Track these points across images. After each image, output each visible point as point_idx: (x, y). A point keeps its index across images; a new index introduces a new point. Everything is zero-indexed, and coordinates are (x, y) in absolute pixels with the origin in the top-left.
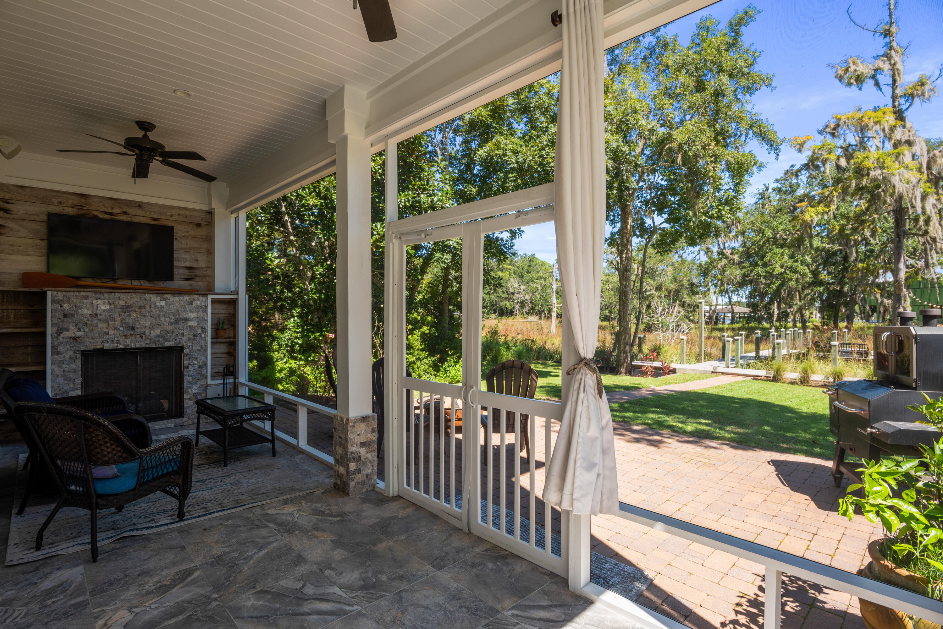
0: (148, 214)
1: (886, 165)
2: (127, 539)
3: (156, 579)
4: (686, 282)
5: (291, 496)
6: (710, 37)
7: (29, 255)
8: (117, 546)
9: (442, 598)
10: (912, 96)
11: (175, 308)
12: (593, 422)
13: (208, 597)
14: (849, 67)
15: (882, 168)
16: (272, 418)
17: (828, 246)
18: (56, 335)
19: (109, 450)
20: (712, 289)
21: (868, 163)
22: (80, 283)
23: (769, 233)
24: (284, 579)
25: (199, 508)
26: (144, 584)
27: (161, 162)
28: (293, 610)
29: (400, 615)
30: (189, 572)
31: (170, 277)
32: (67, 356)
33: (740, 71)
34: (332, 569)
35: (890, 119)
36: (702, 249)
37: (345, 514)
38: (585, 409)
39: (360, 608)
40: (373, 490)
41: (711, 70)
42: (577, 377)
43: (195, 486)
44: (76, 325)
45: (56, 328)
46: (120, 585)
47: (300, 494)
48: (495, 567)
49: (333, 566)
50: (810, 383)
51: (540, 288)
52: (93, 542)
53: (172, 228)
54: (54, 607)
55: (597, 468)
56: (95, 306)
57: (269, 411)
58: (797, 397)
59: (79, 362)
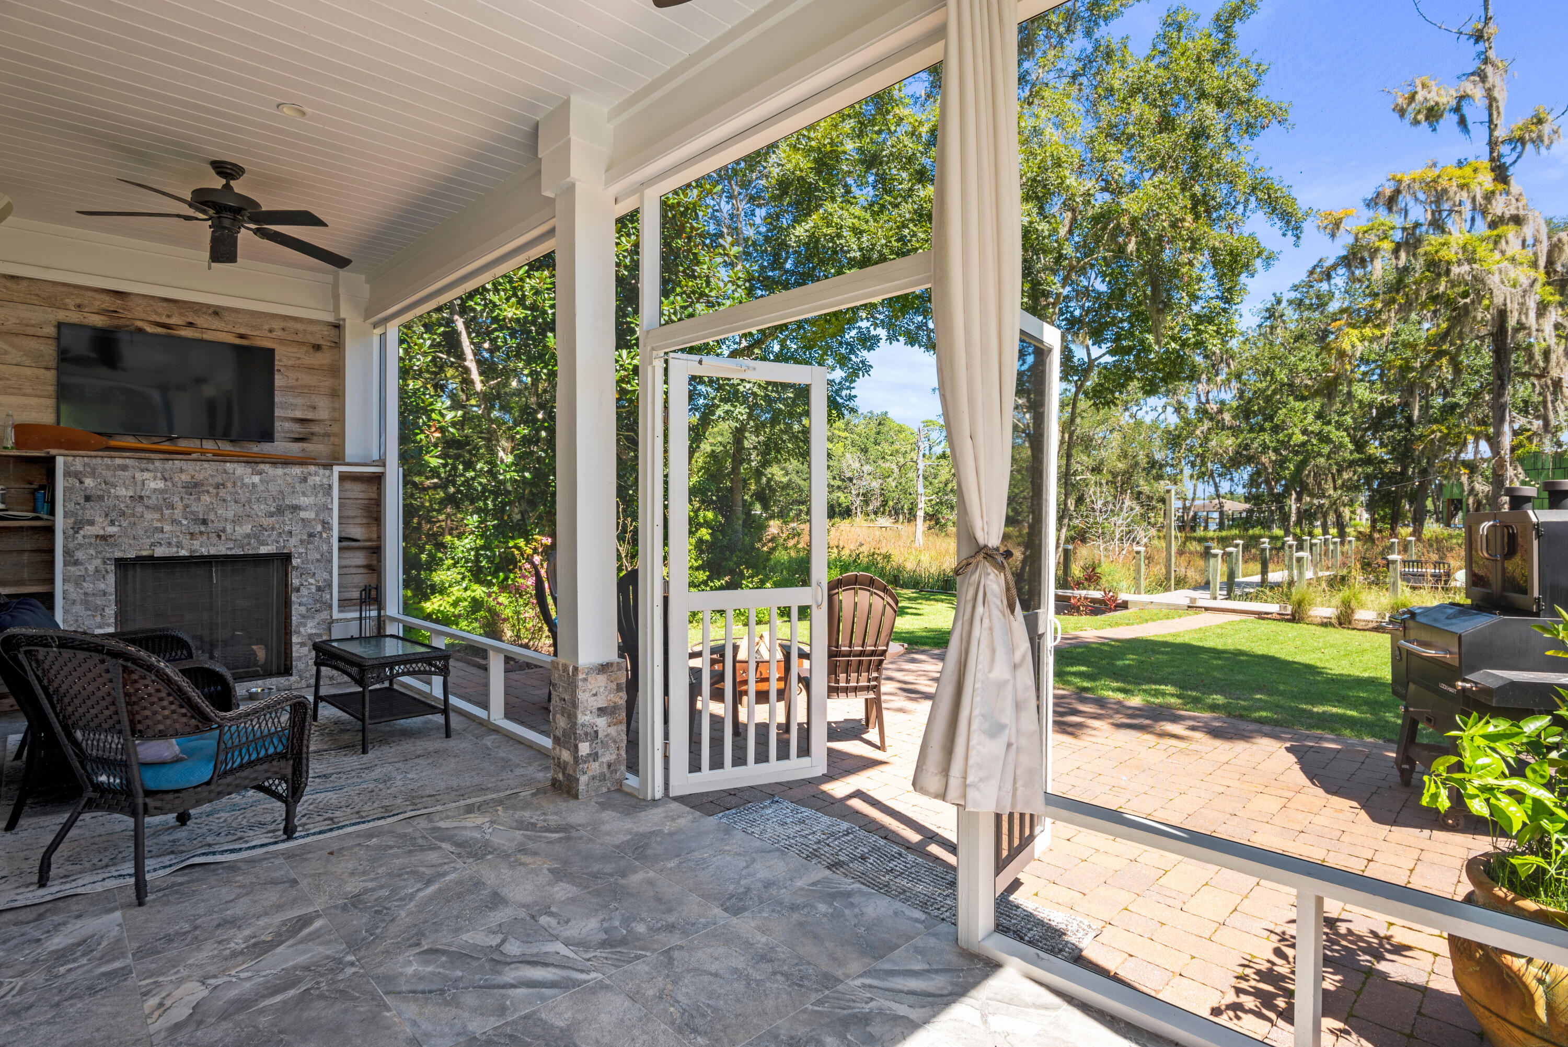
0: (229, 328)
1: (1477, 256)
2: (197, 869)
3: (247, 932)
4: (1142, 458)
5: (479, 799)
6: (1182, 41)
7: (24, 395)
8: (180, 879)
9: (742, 959)
10: (1522, 141)
11: (278, 488)
12: (1000, 655)
13: (340, 961)
14: (1416, 93)
15: (1471, 261)
16: (444, 672)
17: (1380, 398)
18: (71, 532)
19: (167, 712)
20: (1187, 471)
21: (1449, 254)
22: (113, 443)
23: (1282, 375)
24: (468, 931)
25: (321, 818)
26: (228, 941)
27: (256, 232)
28: (486, 980)
29: (670, 987)
30: (305, 921)
31: (267, 435)
32: (91, 568)
33: (1235, 95)
34: (551, 914)
35: (1486, 180)
36: (1169, 404)
37: (572, 827)
38: (985, 633)
39: (600, 976)
40: (619, 790)
41: (1185, 96)
42: (973, 579)
43: (312, 784)
44: (107, 515)
45: (72, 520)
46: (187, 942)
47: (494, 796)
48: (831, 910)
49: (553, 909)
50: (1354, 625)
51: (896, 470)
52: (139, 874)
53: (271, 352)
54: (70, 978)
55: (1007, 732)
56: (139, 483)
57: (439, 658)
58: (1332, 646)
59: (111, 579)
